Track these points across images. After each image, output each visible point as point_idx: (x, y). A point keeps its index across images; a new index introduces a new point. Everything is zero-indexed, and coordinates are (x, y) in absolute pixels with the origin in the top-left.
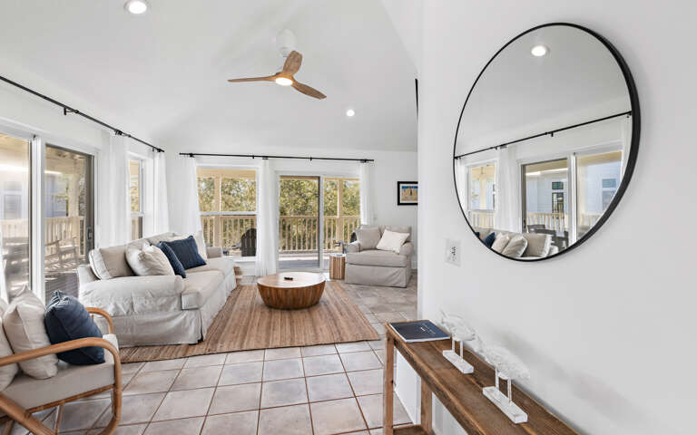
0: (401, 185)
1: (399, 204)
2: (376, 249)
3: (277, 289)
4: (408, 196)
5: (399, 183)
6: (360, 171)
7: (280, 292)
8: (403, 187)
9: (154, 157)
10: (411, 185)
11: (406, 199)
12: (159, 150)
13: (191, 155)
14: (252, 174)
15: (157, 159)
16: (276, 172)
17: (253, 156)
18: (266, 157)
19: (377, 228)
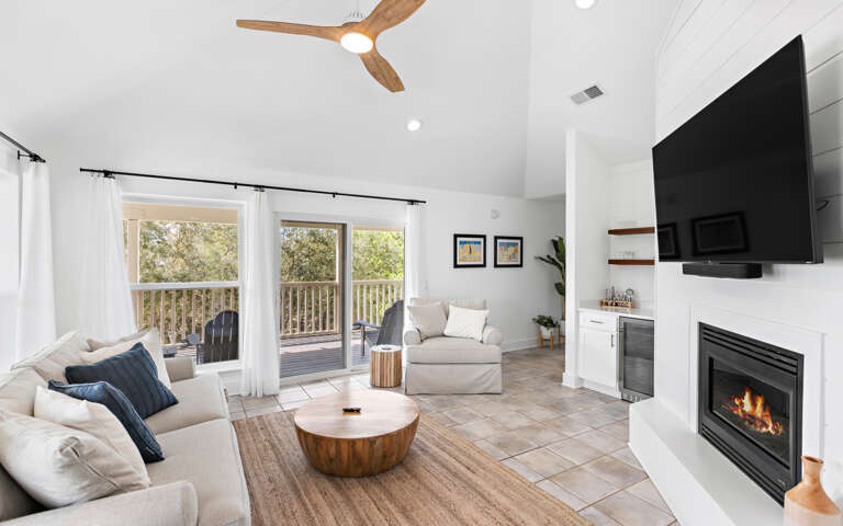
0: (459, 239)
1: (456, 266)
2: (444, 336)
3: (353, 442)
4: (467, 254)
5: (456, 236)
6: (408, 215)
7: (359, 446)
8: (461, 243)
9: (20, 172)
10: (471, 239)
11: (464, 259)
12: (35, 158)
13: (107, 174)
14: (231, 216)
15: (28, 176)
16: (276, 213)
17: (236, 185)
18: (260, 187)
19: (438, 303)
